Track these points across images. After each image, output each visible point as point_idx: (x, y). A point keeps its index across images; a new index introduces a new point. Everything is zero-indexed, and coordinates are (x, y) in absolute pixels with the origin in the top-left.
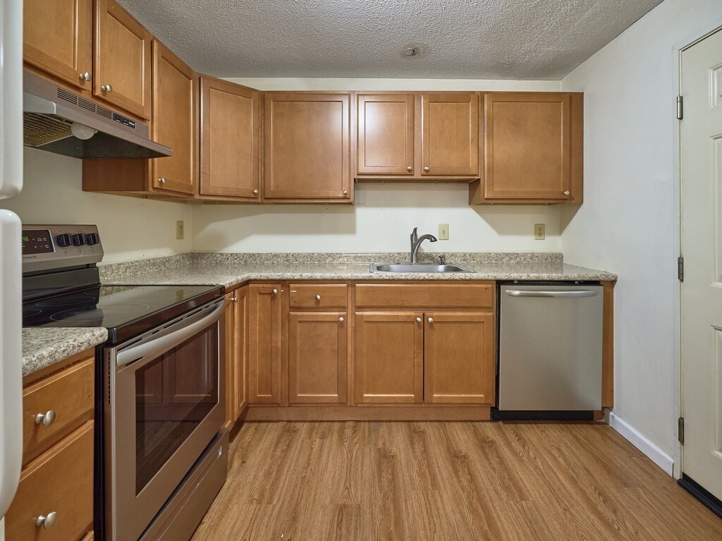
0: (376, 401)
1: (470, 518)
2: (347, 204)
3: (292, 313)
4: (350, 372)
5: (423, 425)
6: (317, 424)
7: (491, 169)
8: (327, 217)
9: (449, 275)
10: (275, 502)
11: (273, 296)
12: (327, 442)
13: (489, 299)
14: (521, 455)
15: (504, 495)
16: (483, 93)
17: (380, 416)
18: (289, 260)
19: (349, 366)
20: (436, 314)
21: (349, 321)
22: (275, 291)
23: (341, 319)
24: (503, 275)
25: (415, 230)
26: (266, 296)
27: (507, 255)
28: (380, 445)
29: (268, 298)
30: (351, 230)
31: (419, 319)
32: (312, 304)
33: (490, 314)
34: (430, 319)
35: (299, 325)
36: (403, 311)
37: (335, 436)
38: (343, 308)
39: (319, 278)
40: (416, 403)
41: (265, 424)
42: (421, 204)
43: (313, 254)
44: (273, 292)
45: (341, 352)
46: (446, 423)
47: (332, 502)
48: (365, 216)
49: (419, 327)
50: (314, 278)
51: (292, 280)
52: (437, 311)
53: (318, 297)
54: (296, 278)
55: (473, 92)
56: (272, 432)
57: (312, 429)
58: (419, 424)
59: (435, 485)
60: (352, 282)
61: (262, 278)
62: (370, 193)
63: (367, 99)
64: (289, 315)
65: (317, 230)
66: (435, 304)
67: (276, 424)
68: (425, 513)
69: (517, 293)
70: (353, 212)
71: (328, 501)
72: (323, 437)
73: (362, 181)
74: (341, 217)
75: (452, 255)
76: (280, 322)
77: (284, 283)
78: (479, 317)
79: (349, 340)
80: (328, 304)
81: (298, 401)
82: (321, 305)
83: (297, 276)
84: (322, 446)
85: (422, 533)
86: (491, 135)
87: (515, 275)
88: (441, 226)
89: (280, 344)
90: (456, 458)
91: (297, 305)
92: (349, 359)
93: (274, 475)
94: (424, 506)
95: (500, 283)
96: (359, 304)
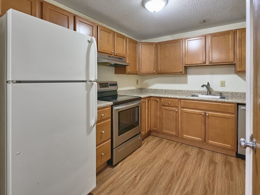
0: (188, 138)
1: (206, 177)
3: (162, 107)
4: (180, 127)
5: (205, 151)
6: (169, 141)
8: (178, 78)
9: (221, 100)
10: (151, 154)
11: (157, 101)
12: (170, 146)
13: (233, 110)
14: (242, 170)
15: (224, 177)
16: (236, 30)
17: (190, 143)
18: (166, 91)
20: (210, 113)
21: (179, 111)
22: (158, 100)
23: (176, 110)
24: (240, 102)
25: (208, 83)
26: (155, 101)
28: (187, 151)
29: (156, 102)
30: (186, 82)
31: (203, 114)
32: (168, 105)
33: (234, 116)
34: (207, 114)
35: (164, 110)
36: (198, 110)
37: (174, 145)
38: (177, 107)
39: (170, 97)
40: (202, 142)
41: (155, 137)
42: (212, 73)
43: (173, 90)
44: (157, 100)
45: (177, 120)
46: (215, 153)
47: (165, 159)
48: (190, 78)
49: (203, 117)
50: (168, 97)
51: (162, 97)
52: (210, 112)
53: (169, 103)
54: (163, 97)
56: (157, 139)
57: (168, 142)
58: (204, 150)
59: (200, 165)
60: (181, 99)
61: (154, 96)
62: (192, 70)
63: (188, 40)
64: (161, 107)
67: (158, 138)
68: (192, 171)
70: (187, 77)
71: (164, 158)
72: (170, 144)
74: (182, 78)
75: (226, 92)
76: (159, 109)
77: (160, 98)
78: (228, 116)
79: (179, 117)
80: (172, 105)
81: (164, 132)
82: (170, 105)
83: (163, 96)
84: (168, 146)
85: (188, 174)
88: (221, 81)
89: (159, 115)
90: (212, 162)
91: (163, 105)
93: (153, 148)
94: (192, 169)
95: (238, 104)
96: (182, 106)
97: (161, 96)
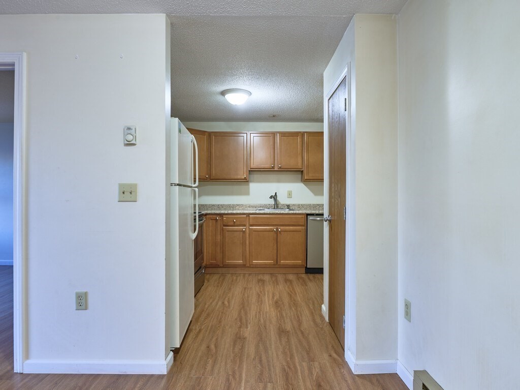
0: (258, 264)
1: (287, 289)
2: (246, 181)
3: (224, 227)
4: (248, 252)
5: (277, 275)
6: (234, 275)
7: (308, 166)
8: (236, 188)
9: (289, 212)
11: (216, 220)
13: (302, 222)
16: (304, 132)
19: (247, 249)
20: (282, 228)
21: (247, 231)
22: (217, 218)
23: (244, 230)
24: (309, 212)
25: (276, 193)
27: (318, 205)
28: (259, 278)
29: (214, 221)
30: (247, 193)
31: (275, 230)
32: (232, 223)
33: (304, 228)
34: (279, 230)
35: (227, 232)
36: (269, 227)
37: (242, 277)
38: (245, 225)
39: (235, 213)
40: (274, 265)
42: (279, 181)
45: (244, 244)
46: (286, 274)
48: (253, 186)
49: (275, 233)
50: (233, 213)
51: (224, 214)
53: (235, 221)
55: (300, 132)
56: (216, 277)
57: (232, 277)
59: (277, 284)
60: (249, 214)
61: (212, 213)
62: (256, 176)
63: (255, 135)
65: (232, 193)
66: (281, 224)
68: (273, 288)
69: (318, 219)
70: (248, 185)
72: (237, 276)
73: (252, 171)
74: (242, 187)
75: (293, 205)
76: (219, 231)
77: (221, 215)
78: (299, 229)
79: (247, 239)
80: (239, 224)
81: (227, 264)
82: (236, 224)
83: (226, 212)
86: (308, 150)
87: (313, 212)
88: (288, 191)
89: (219, 240)
90: (287, 280)
91: (226, 224)
92: (247, 247)
93: (220, 283)
95: (308, 215)
96: (251, 224)
97: (223, 212)
